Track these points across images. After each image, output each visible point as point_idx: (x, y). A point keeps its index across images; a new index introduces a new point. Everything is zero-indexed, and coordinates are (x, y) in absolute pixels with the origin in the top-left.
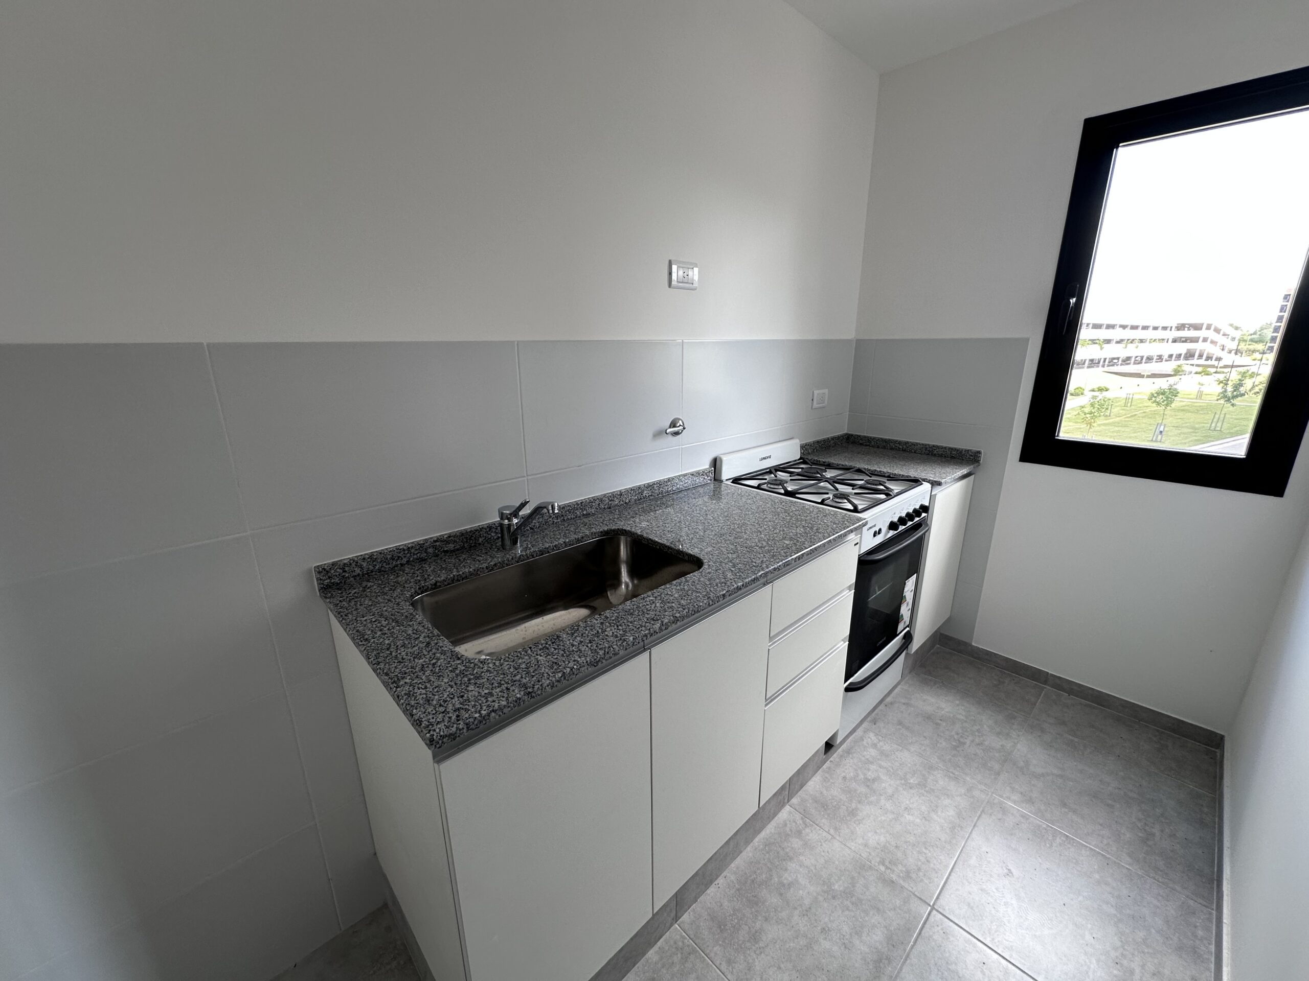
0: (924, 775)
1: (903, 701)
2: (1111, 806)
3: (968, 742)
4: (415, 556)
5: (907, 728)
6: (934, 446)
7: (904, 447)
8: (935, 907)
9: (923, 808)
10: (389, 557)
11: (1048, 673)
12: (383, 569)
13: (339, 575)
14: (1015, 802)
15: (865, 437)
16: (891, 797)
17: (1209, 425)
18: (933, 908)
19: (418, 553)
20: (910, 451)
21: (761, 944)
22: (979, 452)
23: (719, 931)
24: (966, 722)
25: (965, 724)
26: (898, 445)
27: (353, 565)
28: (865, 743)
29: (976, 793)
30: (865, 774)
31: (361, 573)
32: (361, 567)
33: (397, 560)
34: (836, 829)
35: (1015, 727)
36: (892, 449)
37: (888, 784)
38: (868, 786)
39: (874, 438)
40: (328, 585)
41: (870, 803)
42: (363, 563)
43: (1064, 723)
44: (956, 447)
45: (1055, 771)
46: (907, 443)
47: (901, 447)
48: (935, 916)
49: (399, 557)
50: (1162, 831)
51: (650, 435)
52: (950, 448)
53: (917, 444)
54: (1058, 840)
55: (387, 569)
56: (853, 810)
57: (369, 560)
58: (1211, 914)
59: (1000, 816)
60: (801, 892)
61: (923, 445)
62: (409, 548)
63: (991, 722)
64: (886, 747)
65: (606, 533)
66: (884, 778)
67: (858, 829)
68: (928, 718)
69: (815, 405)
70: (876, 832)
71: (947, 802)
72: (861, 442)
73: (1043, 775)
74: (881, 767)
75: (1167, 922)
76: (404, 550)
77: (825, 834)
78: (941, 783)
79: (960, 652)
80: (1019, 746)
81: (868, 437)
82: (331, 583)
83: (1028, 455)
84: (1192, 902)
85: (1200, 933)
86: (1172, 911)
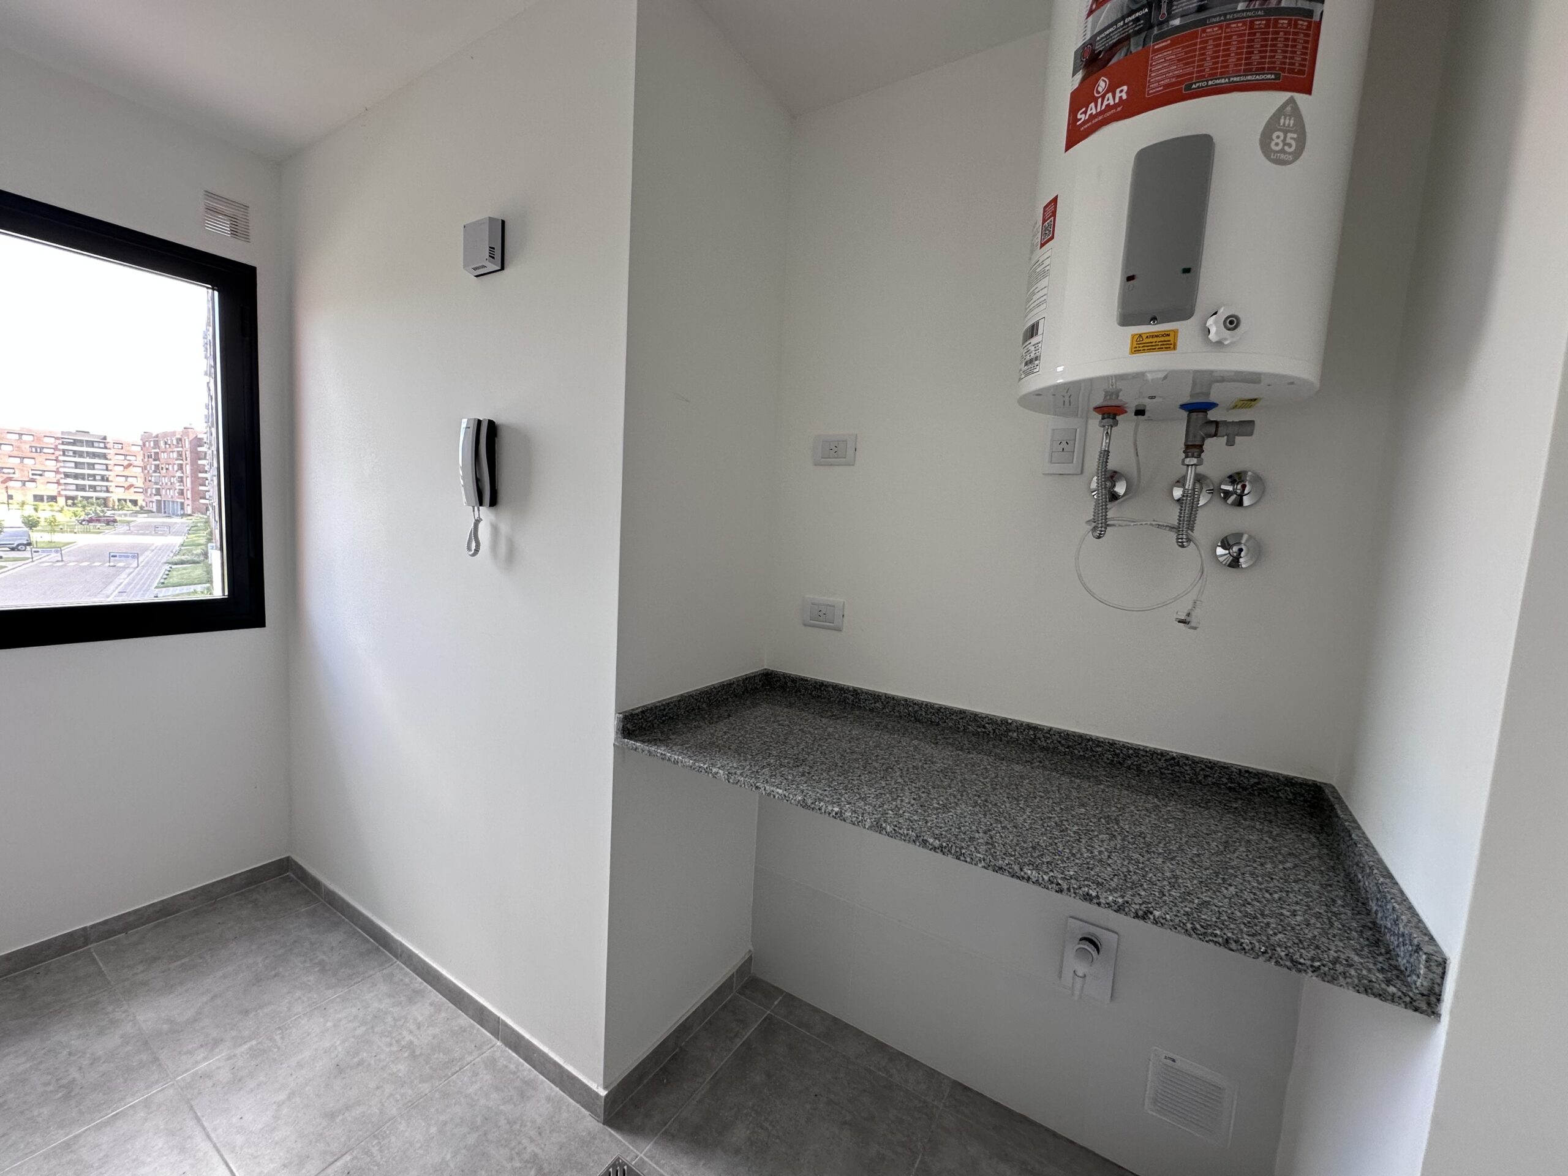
2: (277, 974)
11: (85, 929)
29: (160, 1098)
35: (109, 1009)
43: (155, 959)
45: (204, 999)
54: (277, 1038)
59: (208, 1084)
73: (198, 1013)
80: (140, 1018)
84: (384, 971)
85: (407, 980)
86: (383, 988)
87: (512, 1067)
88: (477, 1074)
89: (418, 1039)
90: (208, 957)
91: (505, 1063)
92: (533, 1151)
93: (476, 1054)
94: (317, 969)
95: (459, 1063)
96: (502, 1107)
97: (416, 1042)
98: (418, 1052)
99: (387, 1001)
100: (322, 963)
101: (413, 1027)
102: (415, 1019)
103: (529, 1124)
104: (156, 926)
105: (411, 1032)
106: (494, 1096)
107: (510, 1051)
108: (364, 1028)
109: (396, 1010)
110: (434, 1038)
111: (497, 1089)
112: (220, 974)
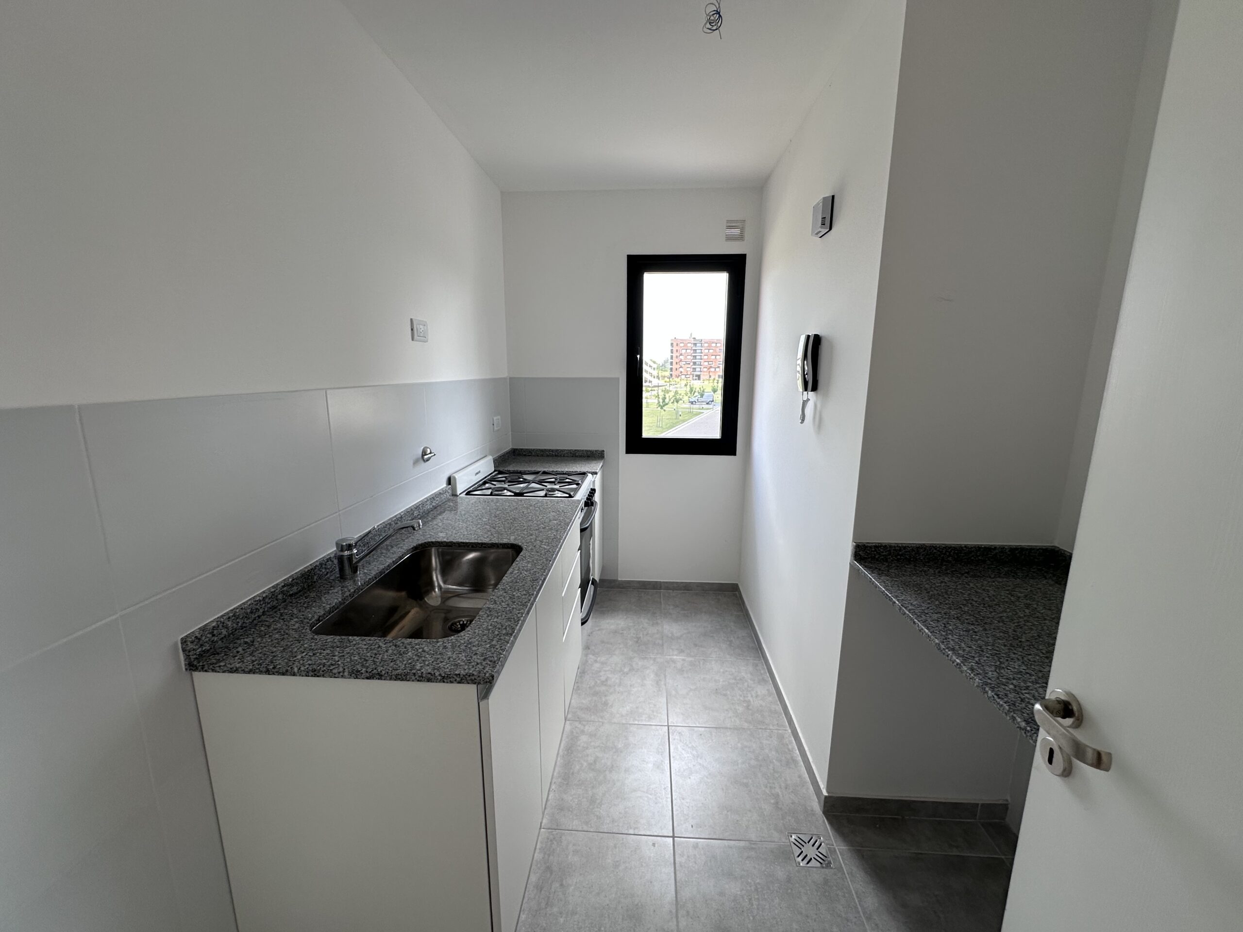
0: (630, 664)
1: (597, 629)
2: (712, 636)
3: (641, 636)
4: (269, 605)
5: (608, 643)
6: (575, 450)
7: (556, 453)
8: (669, 724)
9: (639, 681)
10: (249, 611)
11: (660, 582)
12: (244, 625)
13: (209, 640)
14: (676, 655)
15: (527, 449)
16: (620, 685)
17: (656, 424)
18: (668, 726)
19: (270, 602)
20: (561, 456)
21: (598, 801)
22: (603, 451)
23: (570, 813)
24: (635, 626)
25: (636, 627)
26: (551, 453)
27: (221, 627)
28: (589, 662)
29: (659, 660)
30: (599, 680)
31: (227, 634)
32: (227, 627)
33: (255, 612)
34: (602, 717)
35: (658, 618)
36: (548, 456)
37: (614, 678)
38: (605, 685)
39: (534, 450)
40: (200, 654)
41: (611, 694)
42: (228, 623)
43: (677, 606)
44: (589, 449)
45: (685, 631)
46: (557, 450)
47: (554, 454)
48: (671, 729)
49: (257, 609)
50: (734, 637)
51: (411, 462)
52: (586, 451)
53: (565, 450)
54: (701, 663)
55: (248, 624)
56: (605, 702)
57: (233, 618)
58: (762, 662)
59: (673, 665)
60: (603, 761)
61: (568, 450)
62: (264, 598)
63: (646, 621)
64: (603, 659)
65: (415, 548)
66: (610, 676)
67: (613, 710)
68: (615, 632)
69: (496, 429)
70: (623, 707)
71: (648, 672)
72: (524, 453)
73: (681, 636)
74: (606, 671)
75: (751, 674)
76: (260, 601)
77: (597, 723)
78: (640, 663)
79: (612, 587)
80: (665, 627)
81: (529, 449)
82: (203, 651)
83: (629, 450)
84: (755, 661)
85: (762, 672)
86: (751, 668)
87: (790, 747)
88: (771, 737)
89: (753, 701)
90: (693, 615)
91: (787, 742)
92: (778, 793)
93: (776, 727)
94: (728, 643)
95: (766, 726)
96: (774, 761)
97: (752, 703)
98: (750, 707)
99: (749, 675)
100: (731, 641)
101: (754, 695)
102: (757, 692)
103: (783, 779)
104: (683, 593)
105: (752, 696)
106: (774, 753)
107: (793, 739)
108: (733, 681)
109: (750, 682)
110: (760, 706)
111: (777, 751)
112: (694, 624)
